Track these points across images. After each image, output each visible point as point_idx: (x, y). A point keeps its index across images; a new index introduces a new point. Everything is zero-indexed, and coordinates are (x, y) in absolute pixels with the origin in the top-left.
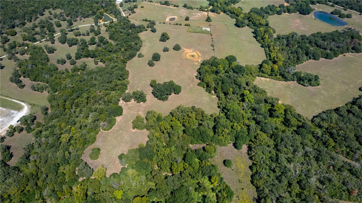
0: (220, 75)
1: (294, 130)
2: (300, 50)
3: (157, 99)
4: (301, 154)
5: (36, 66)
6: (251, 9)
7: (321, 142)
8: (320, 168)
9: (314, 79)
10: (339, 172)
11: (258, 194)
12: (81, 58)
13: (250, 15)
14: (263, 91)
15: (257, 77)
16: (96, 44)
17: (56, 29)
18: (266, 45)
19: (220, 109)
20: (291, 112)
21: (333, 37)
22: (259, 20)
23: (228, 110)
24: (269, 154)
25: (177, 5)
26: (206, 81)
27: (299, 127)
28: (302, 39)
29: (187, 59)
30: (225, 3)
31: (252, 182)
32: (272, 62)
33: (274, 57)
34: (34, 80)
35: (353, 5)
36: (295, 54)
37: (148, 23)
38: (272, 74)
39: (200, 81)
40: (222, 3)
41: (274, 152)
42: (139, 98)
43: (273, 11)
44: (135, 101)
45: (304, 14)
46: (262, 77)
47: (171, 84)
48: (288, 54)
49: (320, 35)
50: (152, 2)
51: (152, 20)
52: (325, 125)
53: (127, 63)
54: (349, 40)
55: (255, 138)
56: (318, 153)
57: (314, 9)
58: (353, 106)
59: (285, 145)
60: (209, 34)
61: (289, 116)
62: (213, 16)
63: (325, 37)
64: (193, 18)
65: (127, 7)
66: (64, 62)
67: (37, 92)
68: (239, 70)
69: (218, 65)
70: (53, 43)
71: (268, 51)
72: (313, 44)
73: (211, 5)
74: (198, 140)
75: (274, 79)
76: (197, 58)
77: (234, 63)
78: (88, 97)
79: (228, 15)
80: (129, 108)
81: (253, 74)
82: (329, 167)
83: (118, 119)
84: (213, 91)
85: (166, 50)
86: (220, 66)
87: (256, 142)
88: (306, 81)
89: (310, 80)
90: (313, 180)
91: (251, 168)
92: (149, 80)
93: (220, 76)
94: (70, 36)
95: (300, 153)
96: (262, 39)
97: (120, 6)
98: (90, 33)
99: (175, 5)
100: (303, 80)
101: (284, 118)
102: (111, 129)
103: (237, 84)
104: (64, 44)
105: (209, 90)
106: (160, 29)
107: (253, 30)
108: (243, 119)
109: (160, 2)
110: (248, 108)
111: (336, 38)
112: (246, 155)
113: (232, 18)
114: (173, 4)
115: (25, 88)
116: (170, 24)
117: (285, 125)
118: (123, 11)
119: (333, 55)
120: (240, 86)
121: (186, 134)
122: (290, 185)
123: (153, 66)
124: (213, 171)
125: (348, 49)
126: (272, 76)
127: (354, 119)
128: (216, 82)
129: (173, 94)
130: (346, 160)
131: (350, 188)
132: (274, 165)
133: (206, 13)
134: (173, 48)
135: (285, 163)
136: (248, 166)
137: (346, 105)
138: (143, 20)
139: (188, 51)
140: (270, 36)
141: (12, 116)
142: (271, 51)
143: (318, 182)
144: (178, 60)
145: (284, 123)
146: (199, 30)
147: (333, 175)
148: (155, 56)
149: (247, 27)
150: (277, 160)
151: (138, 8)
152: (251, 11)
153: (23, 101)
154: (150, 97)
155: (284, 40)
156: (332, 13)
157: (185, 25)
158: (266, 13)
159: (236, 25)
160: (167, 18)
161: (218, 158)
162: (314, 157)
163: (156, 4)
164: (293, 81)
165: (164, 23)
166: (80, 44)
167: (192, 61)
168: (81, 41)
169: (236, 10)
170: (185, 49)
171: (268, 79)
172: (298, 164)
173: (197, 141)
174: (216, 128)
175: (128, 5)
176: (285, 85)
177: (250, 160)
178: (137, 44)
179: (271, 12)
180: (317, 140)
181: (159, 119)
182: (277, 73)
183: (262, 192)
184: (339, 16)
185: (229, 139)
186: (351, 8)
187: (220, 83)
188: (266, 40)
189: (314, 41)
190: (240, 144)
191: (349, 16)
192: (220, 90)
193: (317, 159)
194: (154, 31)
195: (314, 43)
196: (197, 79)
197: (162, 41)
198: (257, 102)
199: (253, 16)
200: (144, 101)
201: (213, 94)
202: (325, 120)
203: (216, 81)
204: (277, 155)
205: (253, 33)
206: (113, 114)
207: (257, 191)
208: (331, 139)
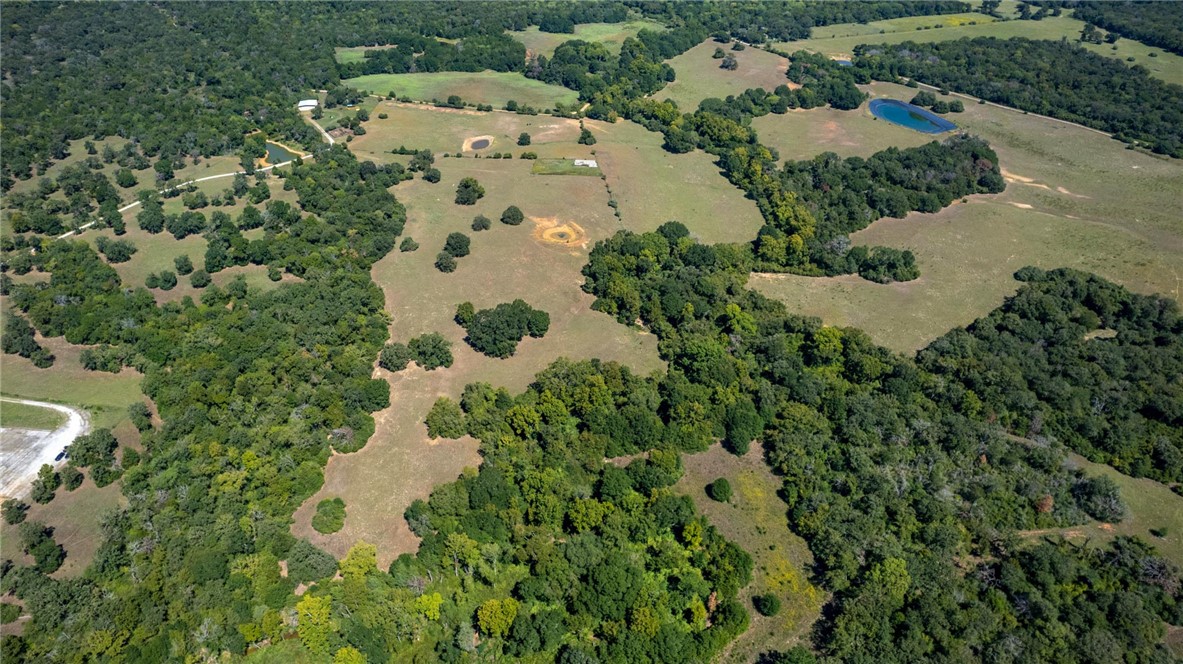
0: (649, 275)
1: (874, 389)
2: (851, 195)
3: (481, 354)
4: (904, 439)
5: (82, 299)
6: (702, 103)
7: (949, 405)
8: (957, 465)
9: (903, 261)
10: (1003, 468)
11: (814, 554)
12: (223, 268)
13: (702, 118)
14: (775, 303)
15: (752, 273)
16: (262, 225)
17: (123, 192)
18: (761, 190)
19: (667, 363)
20: (857, 344)
21: (928, 157)
22: (728, 128)
23: (693, 357)
24: (822, 452)
25: (485, 104)
26: (617, 295)
27: (885, 377)
28: (854, 169)
29: (546, 245)
30: (626, 93)
31: (793, 527)
32: (785, 231)
33: (787, 219)
34: (85, 340)
35: (960, 81)
36: (841, 206)
37: (411, 157)
38: (790, 261)
39: (595, 298)
40: (615, 93)
41: (835, 447)
42: (432, 354)
43: (761, 105)
44: (418, 365)
45: (847, 108)
46: (764, 271)
47: (519, 307)
48: (822, 207)
49: (895, 156)
50: (410, 102)
51: (421, 149)
52: (951, 363)
53: (370, 268)
54: (968, 163)
55: (779, 416)
56: (946, 429)
57: (867, 95)
58: (1007, 315)
59: (861, 425)
60: (595, 175)
61: (856, 356)
62: (598, 128)
63: (908, 158)
64: (541, 138)
65: (336, 120)
66: (169, 282)
67: (99, 372)
68: (701, 257)
69: (640, 250)
70: (121, 232)
71: (767, 206)
72: (883, 179)
73: (585, 99)
74: (626, 443)
75: (798, 274)
76: (576, 240)
77: (683, 242)
78: (275, 368)
79: (639, 122)
80: (406, 386)
81: (741, 266)
82: (978, 460)
83: (380, 417)
84: (638, 319)
85: (481, 225)
86: (647, 252)
87: (784, 426)
88: (882, 269)
89: (891, 266)
90: (947, 493)
91: (782, 494)
92: (448, 307)
93: (650, 279)
94: (174, 208)
95: (904, 436)
96: (747, 176)
97: (313, 118)
98: (236, 198)
99: (480, 105)
100: (874, 268)
101: (845, 364)
102: (365, 447)
103: (703, 294)
104: (157, 232)
105: (627, 318)
106: (452, 175)
107: (718, 158)
108: (738, 375)
109: (434, 101)
110: (746, 348)
111: (936, 160)
112: (763, 464)
113: (652, 130)
114: (474, 103)
115: (57, 365)
116: (476, 157)
117: (851, 380)
118: (327, 131)
119: (937, 201)
120: (710, 298)
121: (589, 430)
122: (891, 515)
123: (451, 271)
124: (685, 512)
125: (969, 186)
126: (791, 265)
127: (1013, 341)
128: (644, 295)
129: (527, 339)
130: (1014, 439)
131: (1034, 498)
132: (841, 477)
133: (576, 123)
134: (502, 220)
135: (869, 469)
136: (775, 490)
137: (991, 315)
138: (394, 152)
139: (545, 223)
140: (765, 167)
141: (35, 445)
142: (777, 206)
143: (959, 498)
144: (523, 250)
145: (845, 376)
146: (565, 166)
147: (994, 476)
148: (453, 242)
149: (697, 151)
150: (848, 462)
151: (371, 120)
152: (702, 109)
153: (59, 402)
154: (460, 351)
155: (806, 174)
156: (914, 102)
157: (523, 157)
158: (743, 111)
159: (667, 147)
160: (463, 142)
161: (688, 483)
162: (939, 442)
163: (423, 107)
164: (850, 273)
165: (459, 156)
166: (213, 227)
167: (563, 249)
168: (214, 220)
169: (659, 106)
170: (536, 220)
171: (781, 276)
172: (902, 465)
173: (623, 445)
174: (670, 406)
175: (337, 115)
176: (829, 285)
177: (776, 477)
178: (389, 216)
179: (756, 109)
180: (937, 402)
181: (502, 400)
182: (804, 256)
183: (824, 543)
184: (932, 109)
185: (710, 431)
186: (958, 89)
187: (656, 296)
188: (757, 178)
189: (885, 171)
190: (742, 438)
191: (955, 108)
192: (660, 312)
193: (947, 445)
194: (433, 178)
195: (884, 175)
196: (588, 292)
197: (464, 204)
198: (765, 331)
199: (711, 120)
200: (447, 362)
201: (639, 327)
202: (948, 352)
203: (643, 291)
204: (843, 453)
205: (717, 164)
206: (363, 403)
207: (810, 548)
208: (971, 393)
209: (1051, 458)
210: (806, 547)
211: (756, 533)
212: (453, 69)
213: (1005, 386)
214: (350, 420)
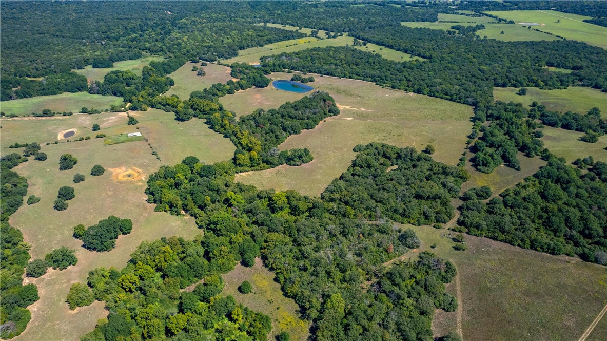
0: (183, 187)
1: (306, 216)
2: (274, 127)
3: (95, 252)
4: (325, 236)
6: (192, 94)
7: (340, 215)
8: (351, 242)
9: (305, 154)
10: (370, 237)
11: (299, 305)
13: (193, 102)
14: (250, 186)
15: (236, 174)
18: (231, 132)
19: (202, 230)
20: (294, 197)
21: (305, 104)
22: (207, 105)
23: (216, 224)
24: (290, 253)
25: (67, 112)
26: (167, 201)
27: (310, 209)
28: (273, 115)
29: (121, 183)
30: (149, 95)
31: (286, 295)
32: (247, 150)
33: (247, 144)
35: (310, 68)
36: (271, 133)
37: (24, 149)
38: (253, 164)
39: (156, 205)
40: (143, 96)
41: (295, 249)
42: (63, 260)
43: (222, 91)
44: (54, 269)
45: (263, 87)
46: (242, 172)
47: (112, 221)
48: (262, 136)
49: (290, 106)
50: (17, 116)
51: (30, 143)
52: (336, 196)
53: (8, 219)
54: (322, 104)
55: (266, 241)
56: (342, 226)
57: (271, 79)
58: (354, 168)
59: (304, 235)
60: (141, 140)
61: (294, 203)
62: (137, 115)
63: (296, 106)
64: (106, 125)
68: (208, 172)
69: (175, 174)
71: (236, 140)
72: (287, 117)
73: (127, 101)
74: (190, 278)
75: (258, 170)
76: (138, 176)
77: (197, 166)
79: (160, 109)
80: (48, 284)
81: (229, 172)
82: (359, 236)
83: (33, 308)
84: (182, 211)
85: (79, 179)
86: (179, 175)
87: (269, 246)
88: (296, 159)
89: (300, 157)
90: (350, 256)
91: (276, 280)
92: (67, 230)
93: (184, 188)
95: (325, 235)
96: (222, 127)
99: (64, 112)
100: (293, 160)
101: (290, 208)
102: (26, 330)
103: (214, 190)
105: (176, 212)
106: (54, 155)
107: (206, 121)
108: (241, 227)
109: (33, 114)
110: (241, 212)
111: (308, 104)
112: (264, 268)
113: (168, 111)
114: (60, 112)
116: (68, 141)
117: (295, 215)
119: (313, 123)
120: (218, 191)
121: (168, 277)
122: (329, 274)
123: (65, 209)
124: (230, 304)
125: (325, 114)
126: (254, 166)
127: (360, 179)
128: (182, 198)
129: (121, 237)
130: (371, 223)
131: (385, 247)
132: (302, 263)
133: (125, 114)
134: (92, 174)
135: (314, 255)
136: (272, 279)
137: (348, 170)
138: (11, 147)
139: (118, 170)
140: (230, 121)
142: (240, 139)
143: (355, 257)
144: (108, 188)
145: (292, 214)
146: (123, 138)
147: (367, 242)
148: (63, 192)
149: (194, 118)
150: (303, 255)
152: (192, 97)
154: (81, 254)
155: (251, 121)
156: (292, 80)
157: (97, 137)
158: (213, 95)
159: (177, 119)
160: (58, 135)
161: (228, 289)
162: (341, 233)
163: (26, 118)
164: (282, 164)
165: (57, 143)
167: (131, 182)
169: (169, 99)
170: (112, 170)
171: (250, 173)
172: (327, 249)
173: (189, 280)
174: (209, 252)
176: (274, 172)
177: (271, 272)
178: (16, 186)
179: (219, 94)
180: (335, 215)
181: (113, 275)
182: (259, 160)
183: (302, 297)
184: (301, 82)
185: (233, 259)
186: (310, 71)
187: (189, 197)
188: (227, 127)
189: (287, 113)
190: (250, 258)
191: (311, 80)
192: (193, 204)
193: (344, 234)
194: (42, 158)
195: (287, 115)
196: (151, 203)
197: (65, 169)
198: (249, 201)
199: (198, 102)
200: (73, 261)
201: (183, 215)
202: (334, 191)
203: (181, 196)
204: (300, 251)
205: (206, 123)
206: (19, 303)
207: (296, 302)
208: (348, 207)
209: (387, 227)
210: (294, 302)
211: (268, 304)
212: (42, 95)
213: (361, 200)
214: (11, 316)
